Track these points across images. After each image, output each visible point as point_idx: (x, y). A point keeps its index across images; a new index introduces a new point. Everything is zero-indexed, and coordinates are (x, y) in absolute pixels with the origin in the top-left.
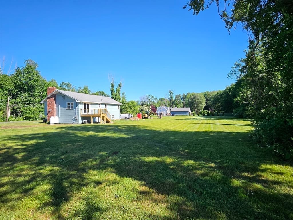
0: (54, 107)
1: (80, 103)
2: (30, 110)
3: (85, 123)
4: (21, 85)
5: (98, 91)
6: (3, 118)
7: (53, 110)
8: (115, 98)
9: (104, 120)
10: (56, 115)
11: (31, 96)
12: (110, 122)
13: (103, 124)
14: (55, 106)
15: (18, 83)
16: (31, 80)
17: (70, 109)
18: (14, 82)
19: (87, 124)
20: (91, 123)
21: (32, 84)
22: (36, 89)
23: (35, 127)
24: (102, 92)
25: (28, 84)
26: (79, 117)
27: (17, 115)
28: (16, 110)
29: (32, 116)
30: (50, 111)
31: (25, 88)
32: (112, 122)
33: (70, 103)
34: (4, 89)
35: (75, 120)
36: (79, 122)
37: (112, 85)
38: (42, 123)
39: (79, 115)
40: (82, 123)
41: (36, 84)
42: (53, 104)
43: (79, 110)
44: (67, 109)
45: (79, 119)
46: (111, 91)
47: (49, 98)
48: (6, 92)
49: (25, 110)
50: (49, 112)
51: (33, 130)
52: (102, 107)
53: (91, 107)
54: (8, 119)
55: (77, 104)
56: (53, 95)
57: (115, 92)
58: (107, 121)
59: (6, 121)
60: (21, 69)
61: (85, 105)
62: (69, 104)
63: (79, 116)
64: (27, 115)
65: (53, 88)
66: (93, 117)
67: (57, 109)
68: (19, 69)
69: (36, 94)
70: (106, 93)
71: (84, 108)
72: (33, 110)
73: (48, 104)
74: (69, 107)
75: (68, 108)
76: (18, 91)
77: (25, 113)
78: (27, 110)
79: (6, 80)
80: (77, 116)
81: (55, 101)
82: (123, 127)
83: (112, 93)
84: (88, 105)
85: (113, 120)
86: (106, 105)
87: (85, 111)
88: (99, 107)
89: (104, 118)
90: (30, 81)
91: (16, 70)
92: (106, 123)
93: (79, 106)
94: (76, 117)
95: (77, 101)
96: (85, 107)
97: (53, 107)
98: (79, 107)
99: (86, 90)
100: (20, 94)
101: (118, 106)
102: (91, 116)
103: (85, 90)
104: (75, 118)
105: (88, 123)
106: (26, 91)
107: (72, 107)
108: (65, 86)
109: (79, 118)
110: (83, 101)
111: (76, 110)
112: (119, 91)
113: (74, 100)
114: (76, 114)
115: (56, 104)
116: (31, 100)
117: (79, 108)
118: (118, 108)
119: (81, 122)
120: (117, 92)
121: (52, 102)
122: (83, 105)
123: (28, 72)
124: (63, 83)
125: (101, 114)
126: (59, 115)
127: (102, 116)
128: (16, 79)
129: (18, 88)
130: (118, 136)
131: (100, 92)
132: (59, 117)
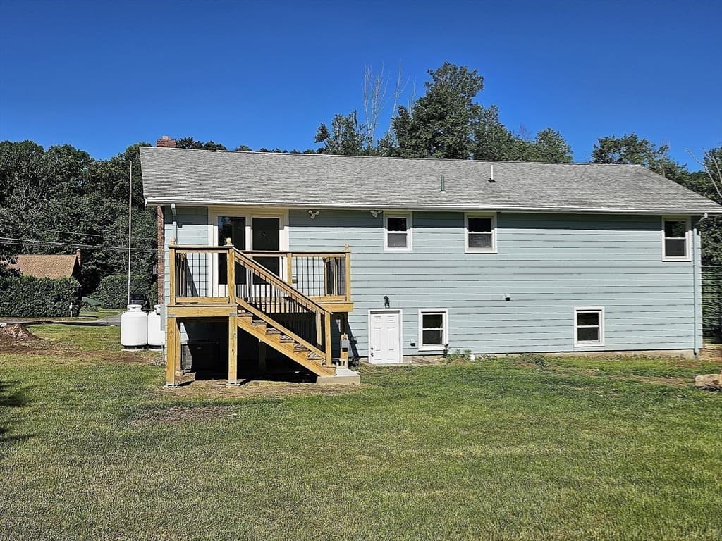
122: (212, 229)
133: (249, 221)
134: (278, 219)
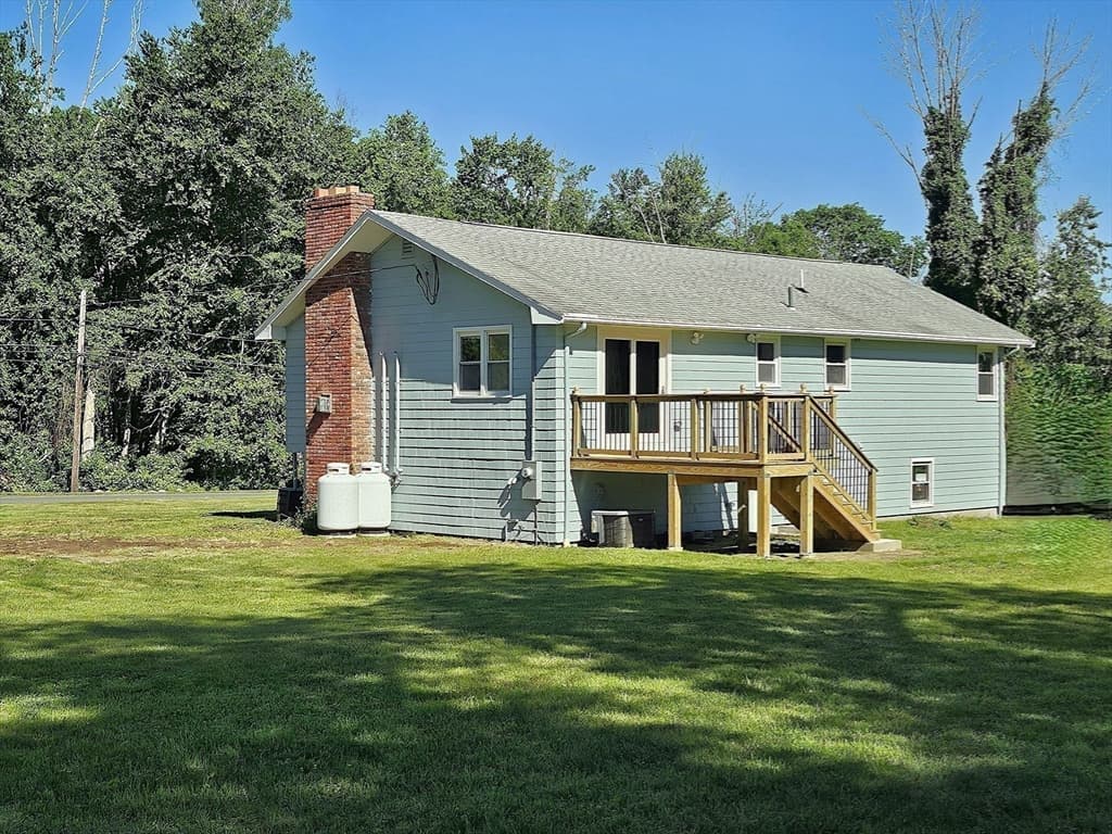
0: (355, 373)
1: (569, 335)
2: (230, 401)
3: (612, 541)
4: (164, 186)
5: (810, 207)
6: (53, 458)
7: (344, 404)
8: (976, 271)
9: (795, 518)
10: (372, 450)
11: (236, 280)
12: (864, 541)
13: (786, 563)
14: (360, 371)
15: (149, 166)
16: (231, 136)
17: (484, 393)
18: (120, 163)
19: (629, 555)
20: (661, 542)
21: (237, 171)
22: (272, 217)
23: (194, 554)
24: (848, 214)
25: (211, 175)
26: (559, 476)
27: (142, 443)
28: (138, 403)
29: (240, 453)
30: (322, 410)
31: (195, 207)
32: (893, 545)
33: (480, 332)
34: (59, 227)
35: (519, 502)
36: (559, 528)
37: (944, 134)
38: (269, 516)
39: (559, 456)
40: (588, 540)
41: (268, 165)
42: (347, 352)
43: (559, 404)
44: (458, 394)
45: (559, 497)
46: (927, 195)
47: (313, 295)
48: (71, 252)
49: (193, 398)
50: (320, 417)
51: (162, 578)
52: (798, 375)
53: (673, 372)
54: (82, 474)
55: (543, 342)
56: (350, 259)
57: (978, 207)
58: (836, 536)
59: (69, 485)
60: (167, 49)
61: (617, 352)
62: (470, 349)
63: (559, 466)
64: (208, 443)
65: (343, 203)
66: (679, 477)
67: (379, 391)
68: (151, 49)
69: (273, 256)
70: (885, 227)
71: (600, 389)
72: (250, 402)
73: (310, 345)
74: (471, 383)
75: (463, 388)
76: (150, 240)
77: (195, 426)
78: (206, 399)
79: (73, 157)
80: (538, 471)
81: (365, 322)
82: (976, 610)
83: (935, 217)
84: (650, 354)
85: (916, 521)
86: (836, 353)
87: (616, 423)
88: (766, 374)
89: (797, 498)
90: (226, 151)
91: (133, 61)
92: (816, 550)
93: (559, 362)
94: (530, 472)
95: (538, 318)
96: (616, 378)
97: (347, 373)
98: (559, 373)
99: (686, 207)
100: (160, 264)
101: (986, 365)
102: (662, 470)
103: (670, 206)
104: (523, 479)
105: (638, 544)
106: (202, 233)
107: (499, 382)
108: (501, 172)
109: (559, 486)
110: (595, 318)
111: (529, 411)
112: (1024, 194)
113: (518, 306)
114: (528, 440)
115: (368, 346)
116: (233, 308)
117: (559, 383)
118: (985, 387)
119: (579, 526)
120: (999, 207)
121: (337, 334)
122: (600, 357)
123: (214, 73)
124: (481, 147)
125: (768, 457)
126: (391, 448)
127: (772, 471)
128: (131, 136)
129: (147, 216)
130: (807, 741)
131: (822, 217)
132: (398, 468)
133: (633, 347)
134: (658, 343)
